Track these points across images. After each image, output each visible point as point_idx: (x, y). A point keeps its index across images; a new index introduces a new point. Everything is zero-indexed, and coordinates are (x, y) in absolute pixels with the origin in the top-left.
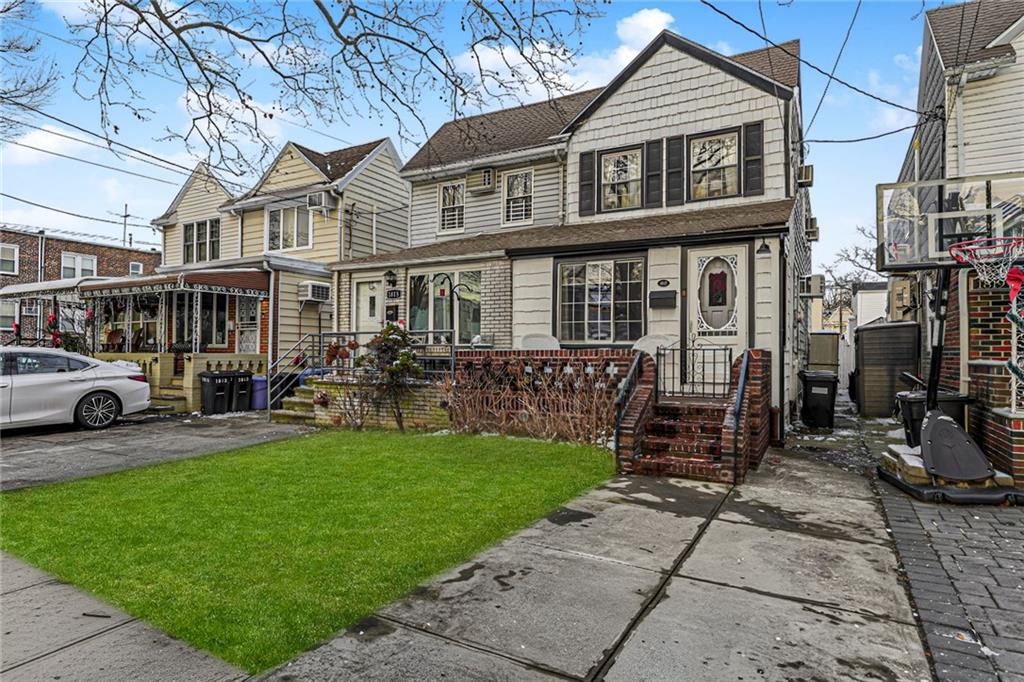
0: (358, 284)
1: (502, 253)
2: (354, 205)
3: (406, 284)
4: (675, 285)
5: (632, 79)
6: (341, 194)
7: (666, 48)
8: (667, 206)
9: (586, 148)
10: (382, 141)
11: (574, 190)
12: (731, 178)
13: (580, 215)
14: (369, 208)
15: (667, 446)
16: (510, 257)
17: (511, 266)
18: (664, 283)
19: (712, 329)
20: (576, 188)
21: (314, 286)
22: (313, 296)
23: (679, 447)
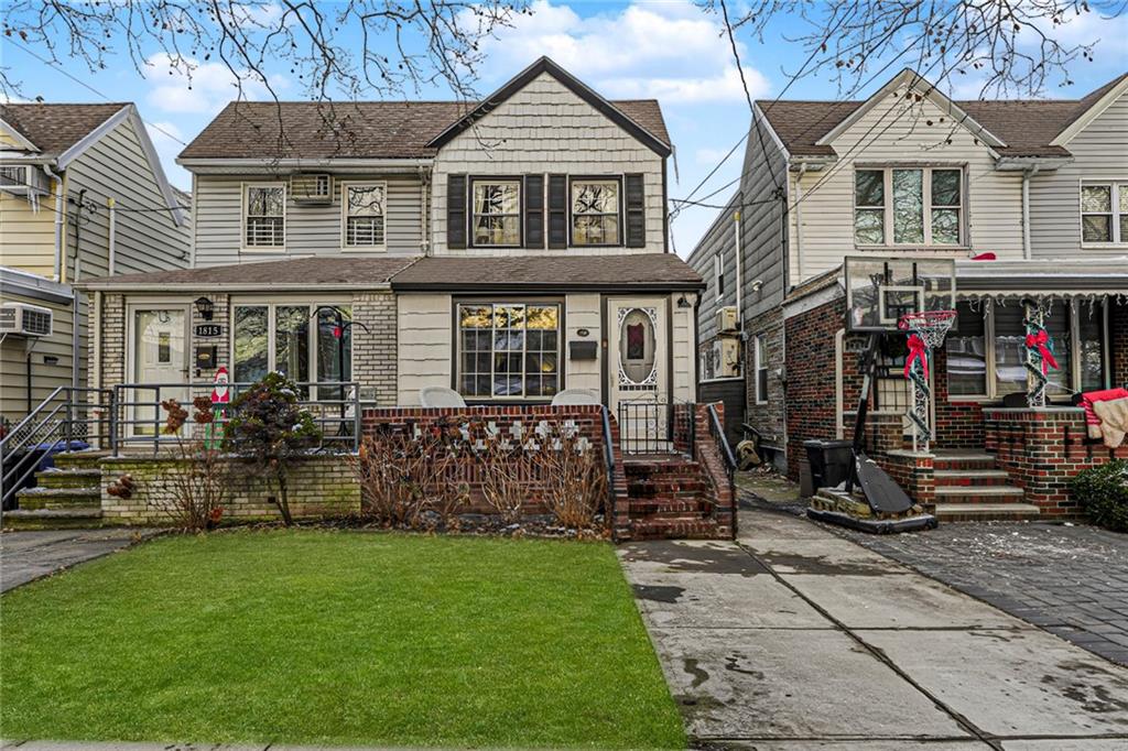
0: (138, 312)
1: (387, 285)
2: (83, 192)
3: (228, 318)
4: (595, 336)
5: (508, 102)
6: (62, 174)
7: (545, 76)
8: (550, 248)
9: (455, 170)
10: (124, 105)
11: (440, 217)
12: (612, 228)
13: (449, 248)
14: (102, 201)
15: (656, 507)
16: (395, 290)
17: (396, 301)
18: (581, 332)
19: (633, 383)
20: (443, 215)
21: (25, 312)
22: (24, 327)
23: (668, 508)
